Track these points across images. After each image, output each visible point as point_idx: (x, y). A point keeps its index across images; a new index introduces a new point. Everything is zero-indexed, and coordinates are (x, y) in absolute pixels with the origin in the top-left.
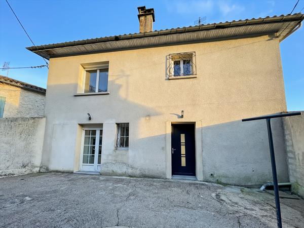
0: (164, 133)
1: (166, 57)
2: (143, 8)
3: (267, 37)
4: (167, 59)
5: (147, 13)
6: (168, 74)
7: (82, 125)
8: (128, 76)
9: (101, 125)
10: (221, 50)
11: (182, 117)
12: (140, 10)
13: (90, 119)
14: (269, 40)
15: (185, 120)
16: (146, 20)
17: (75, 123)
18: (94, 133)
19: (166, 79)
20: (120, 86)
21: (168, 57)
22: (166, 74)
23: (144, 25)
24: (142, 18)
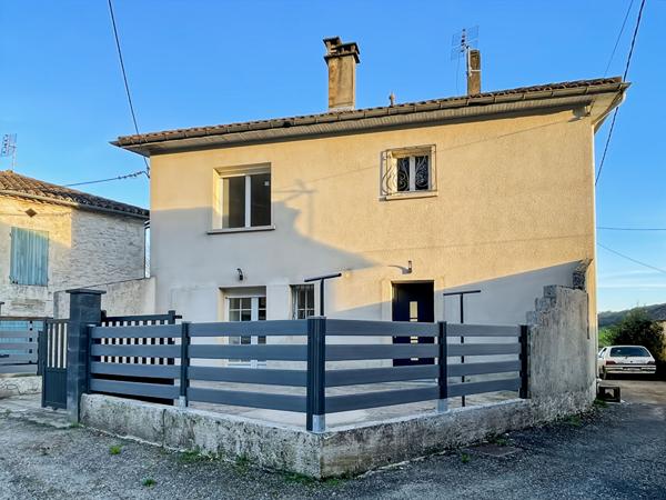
0: (378, 302)
1: (382, 153)
2: (334, 41)
3: (569, 114)
4: (382, 159)
5: (344, 52)
6: (385, 188)
7: (224, 290)
8: (310, 192)
9: (263, 289)
10: (485, 140)
11: (410, 271)
12: (329, 43)
13: (241, 278)
14: (573, 120)
15: (416, 276)
16: (341, 67)
17: (214, 286)
18: (247, 303)
19: (381, 200)
20: (295, 214)
21: (384, 155)
22: (382, 189)
23: (337, 79)
24: (334, 62)
